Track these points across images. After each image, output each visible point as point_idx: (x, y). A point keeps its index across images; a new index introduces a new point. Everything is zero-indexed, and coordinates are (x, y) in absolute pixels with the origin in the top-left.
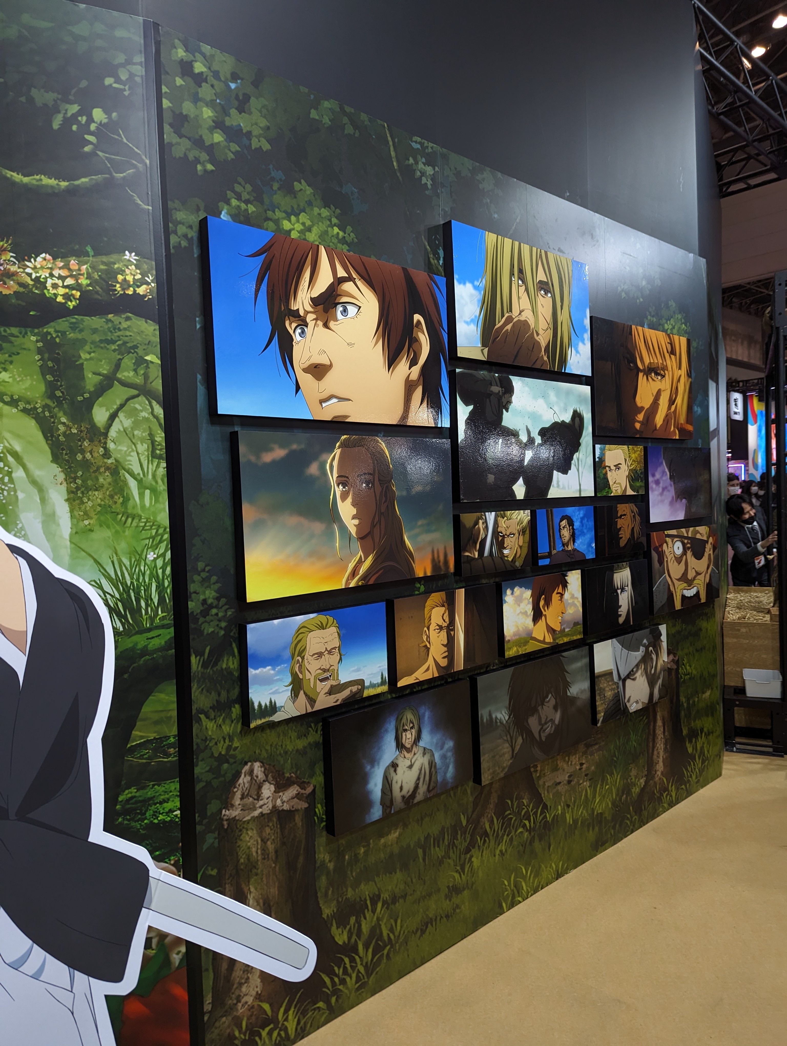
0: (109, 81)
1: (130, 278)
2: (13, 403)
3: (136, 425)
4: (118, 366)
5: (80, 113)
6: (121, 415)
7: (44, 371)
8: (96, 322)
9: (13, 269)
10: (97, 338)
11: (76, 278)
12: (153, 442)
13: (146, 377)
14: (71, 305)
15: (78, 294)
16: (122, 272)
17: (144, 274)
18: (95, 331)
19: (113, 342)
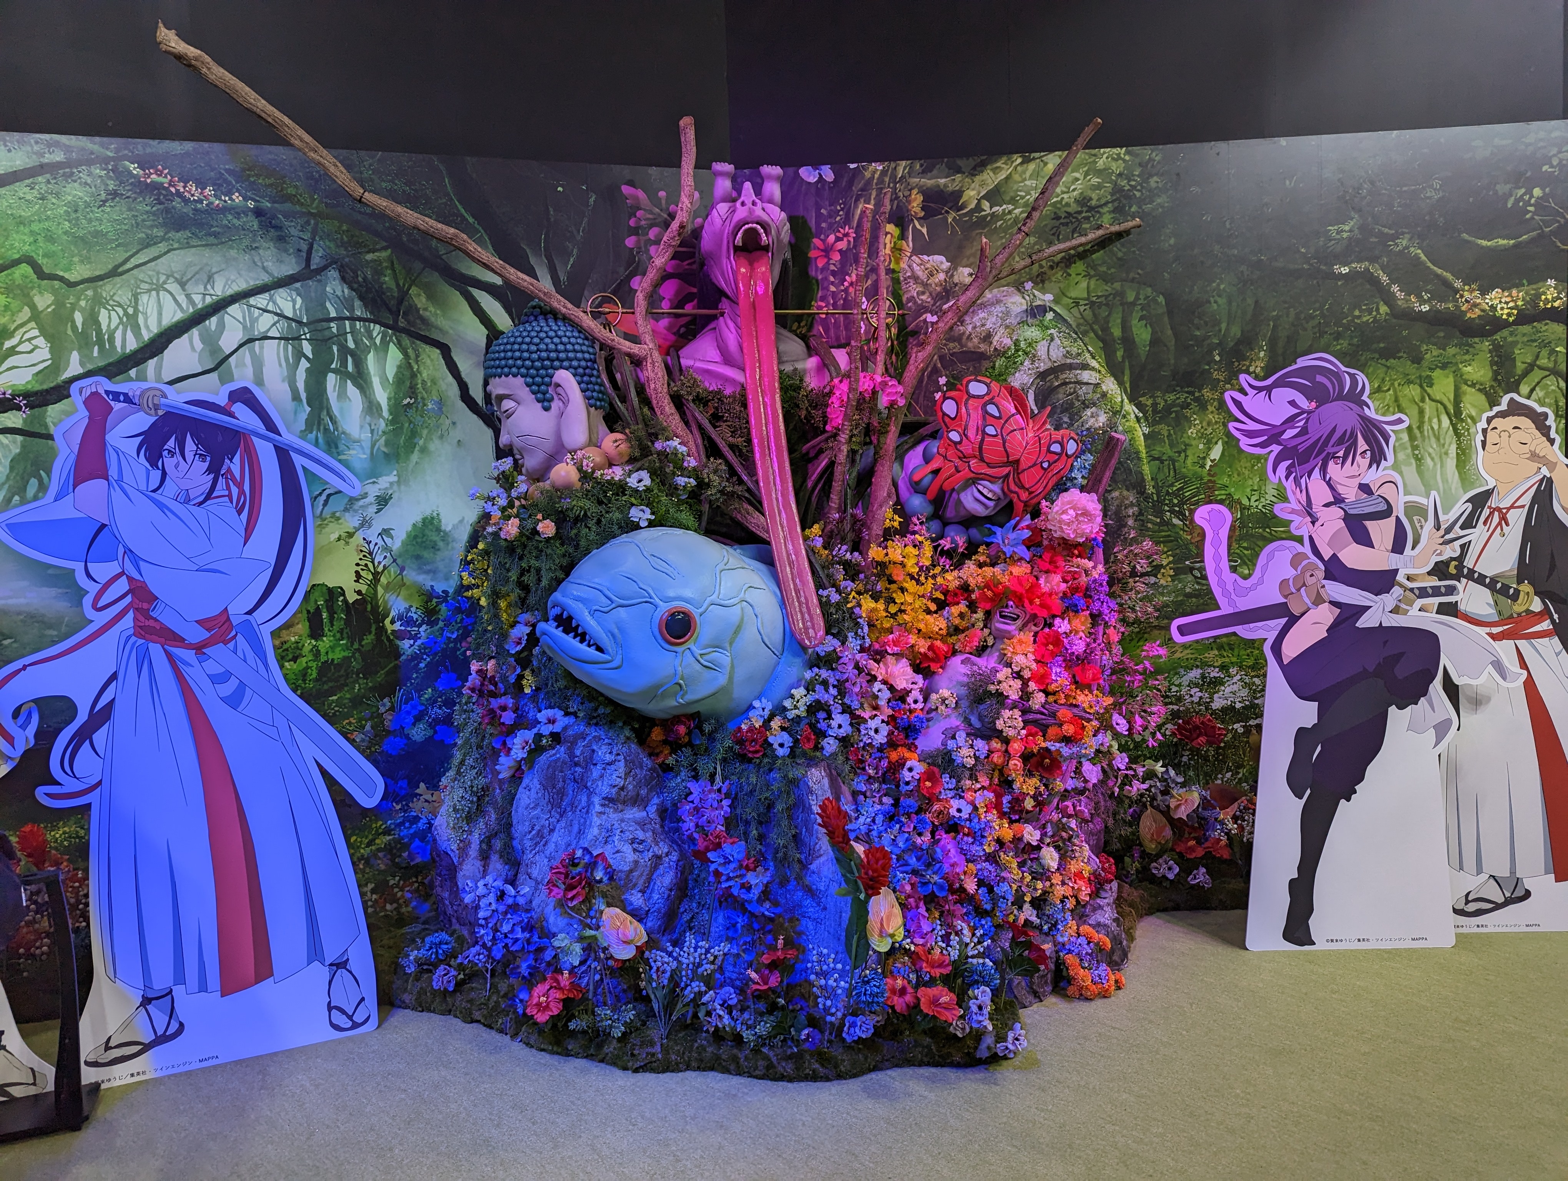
0: (1545, 168)
1: (1550, 297)
2: (1473, 385)
3: (1547, 395)
4: (1537, 357)
5: (1525, 194)
6: (1537, 389)
7: (1492, 364)
8: (1525, 329)
9: (1478, 301)
10: (1525, 339)
11: (1515, 301)
12: (1557, 406)
13: (1556, 362)
14: (1511, 319)
15: (1515, 312)
16: (1544, 293)
17: (1559, 293)
18: (1524, 335)
19: (1535, 341)
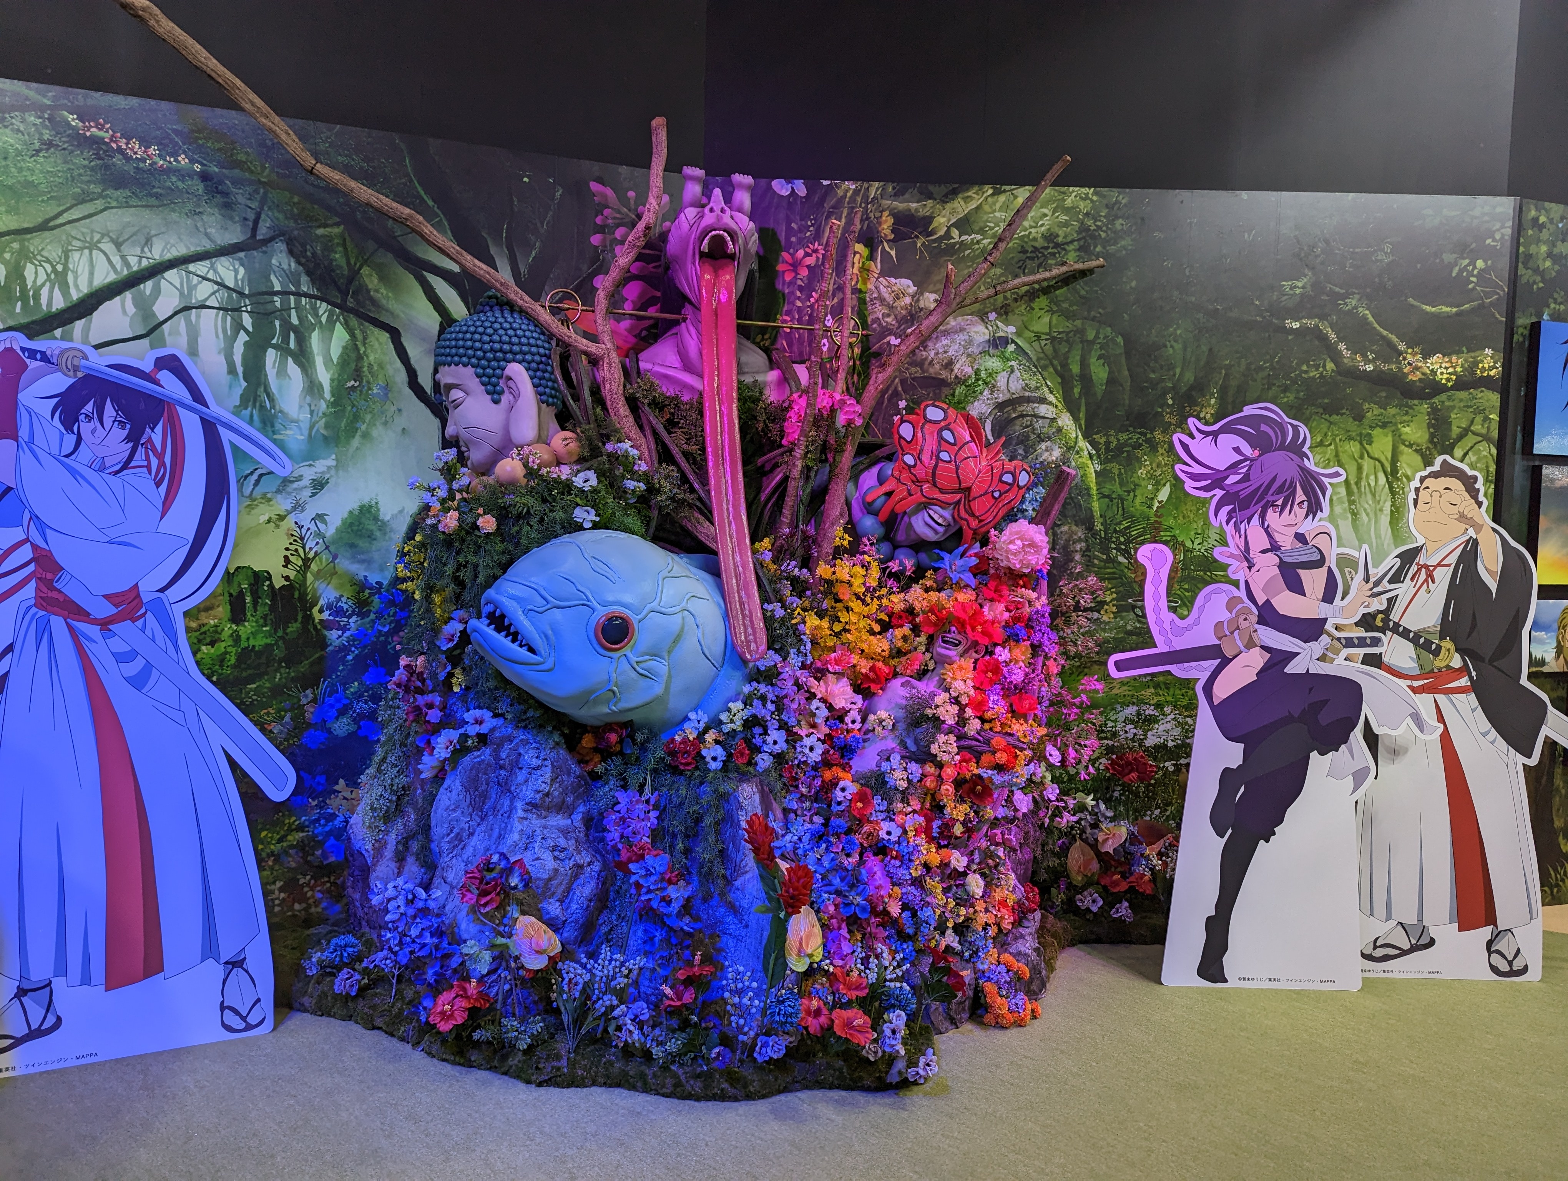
0: (1489, 241)
1: (1486, 366)
2: (1410, 446)
3: (1479, 460)
4: (1472, 422)
5: (1469, 265)
6: (1470, 453)
7: (1429, 425)
8: (1463, 394)
9: (1420, 364)
10: (1462, 404)
11: (1454, 367)
12: (1488, 471)
13: (1489, 428)
14: (1449, 384)
15: (1454, 377)
16: (1482, 362)
17: (1495, 363)
18: (1461, 400)
19: (1471, 407)
